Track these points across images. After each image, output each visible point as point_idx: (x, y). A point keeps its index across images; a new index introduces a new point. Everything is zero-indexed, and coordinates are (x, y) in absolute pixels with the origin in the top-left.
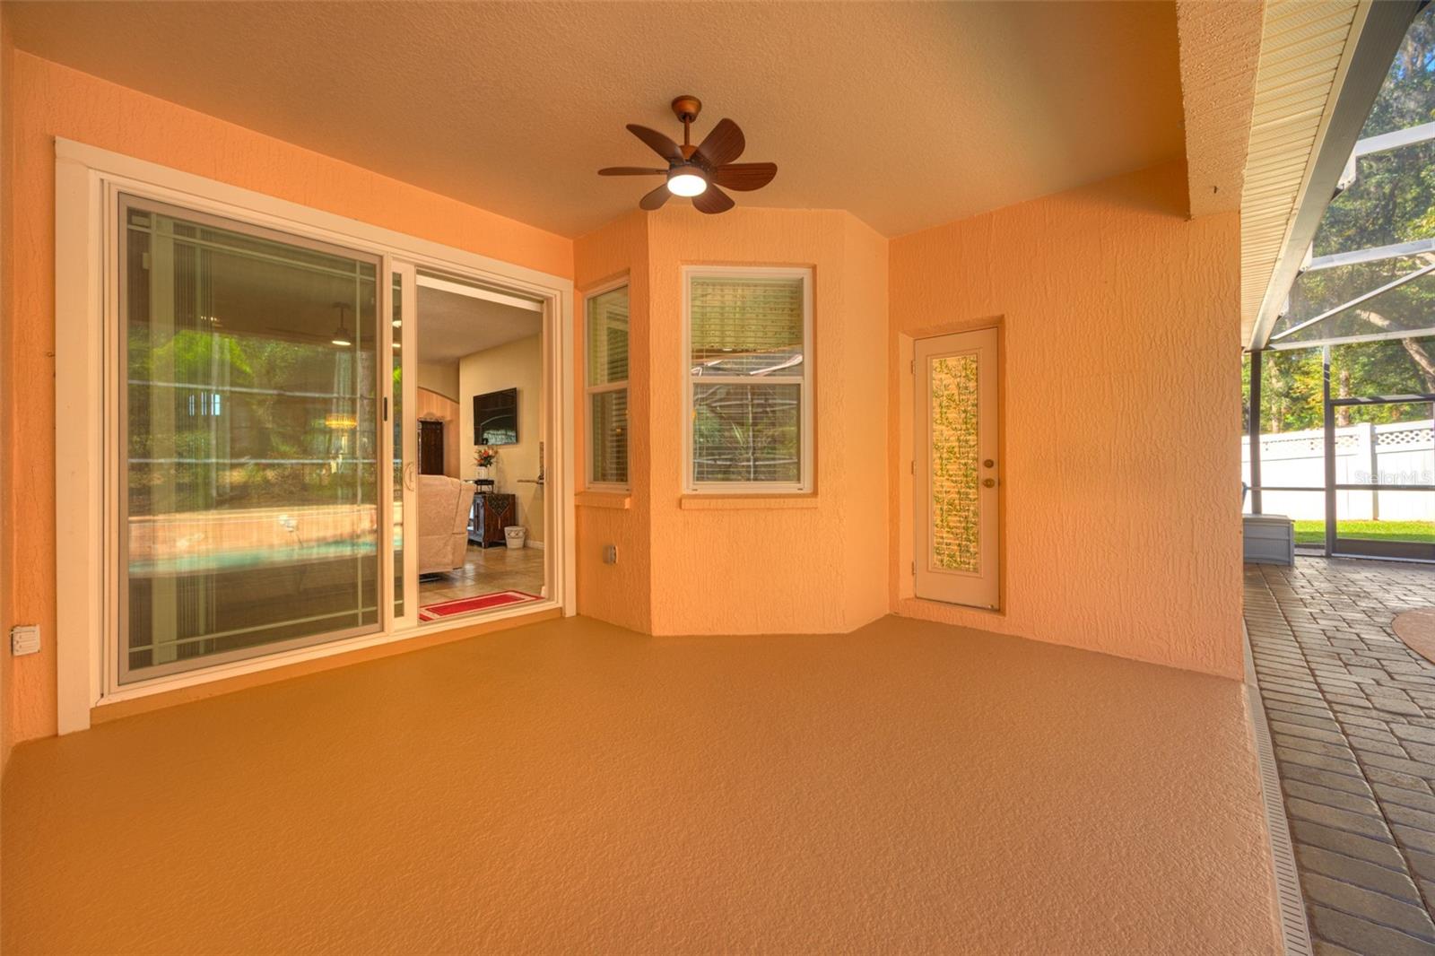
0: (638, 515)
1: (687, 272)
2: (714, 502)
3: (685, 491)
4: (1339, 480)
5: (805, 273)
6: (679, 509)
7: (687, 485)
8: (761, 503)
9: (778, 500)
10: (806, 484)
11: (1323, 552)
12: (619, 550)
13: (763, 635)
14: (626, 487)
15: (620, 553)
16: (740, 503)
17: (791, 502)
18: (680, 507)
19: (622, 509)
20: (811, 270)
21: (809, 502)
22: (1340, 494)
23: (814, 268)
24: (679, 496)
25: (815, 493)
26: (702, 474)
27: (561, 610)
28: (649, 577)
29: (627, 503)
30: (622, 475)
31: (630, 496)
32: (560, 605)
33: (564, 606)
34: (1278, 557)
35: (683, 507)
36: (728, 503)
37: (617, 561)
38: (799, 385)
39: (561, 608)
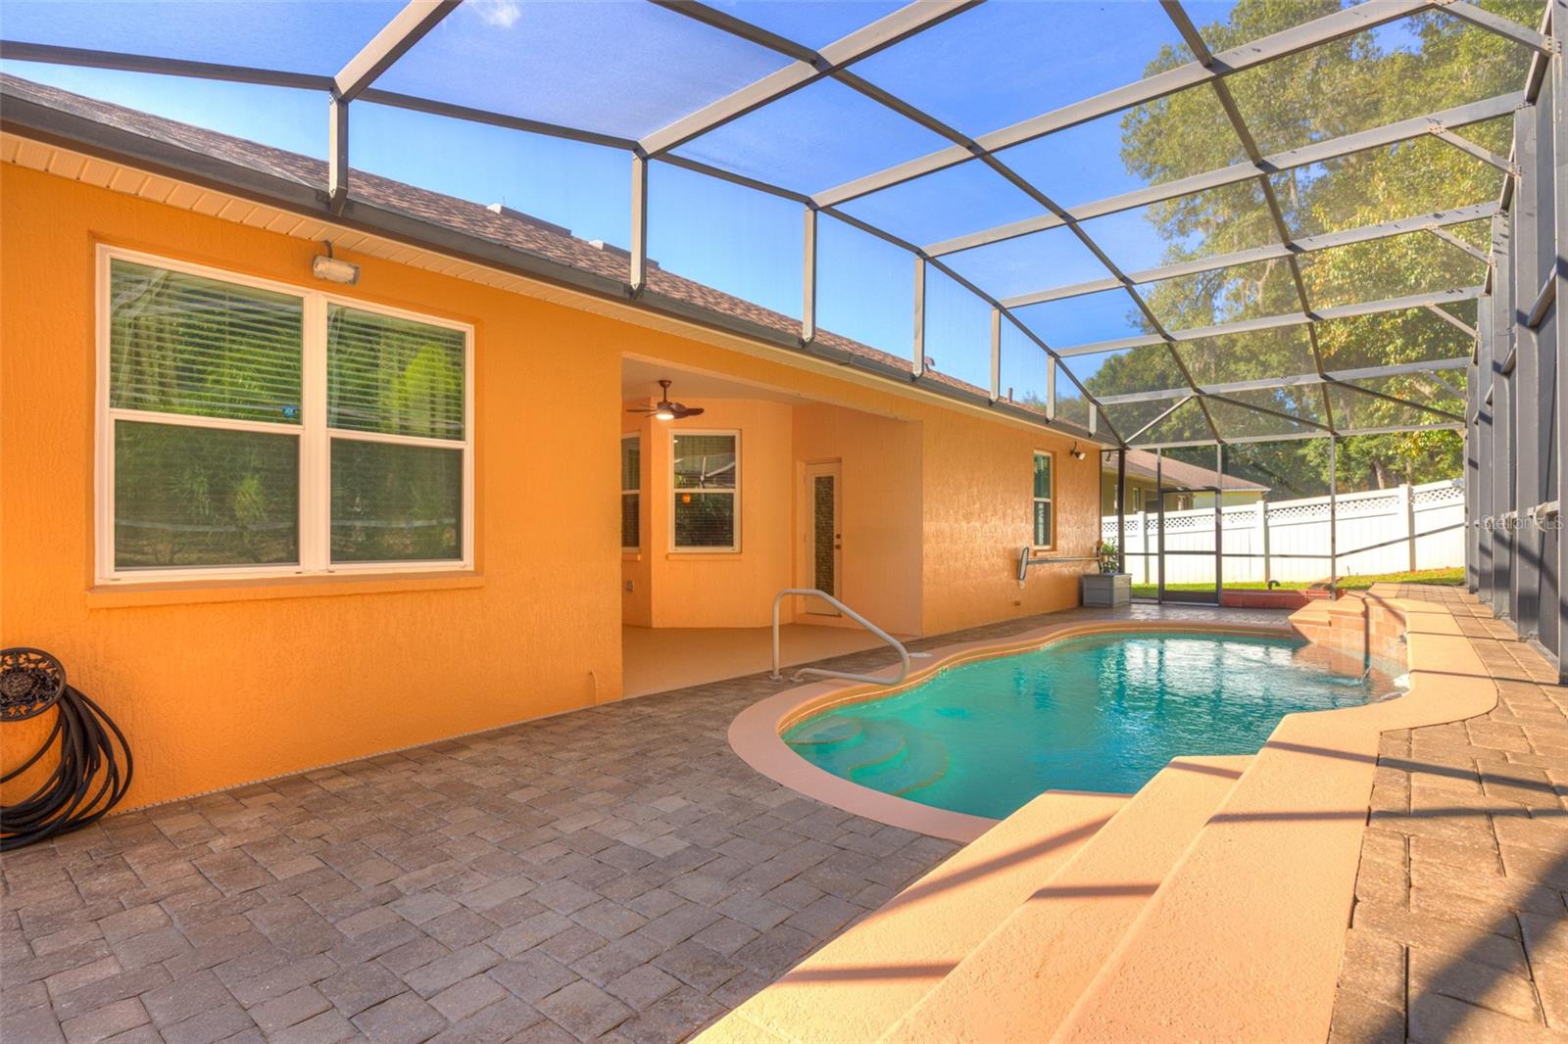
0: (645, 564)
2: (686, 557)
3: (670, 551)
4: (1167, 549)
5: (736, 432)
6: (667, 561)
7: (671, 546)
9: (720, 556)
10: (736, 547)
11: (1157, 601)
14: (639, 549)
16: (699, 557)
17: (728, 557)
18: (668, 559)
19: (637, 561)
20: (739, 430)
21: (737, 557)
22: (1167, 557)
23: (741, 430)
24: (667, 554)
25: (741, 552)
26: (678, 544)
29: (639, 558)
30: (636, 543)
31: (641, 554)
34: (1104, 602)
38: (732, 494)
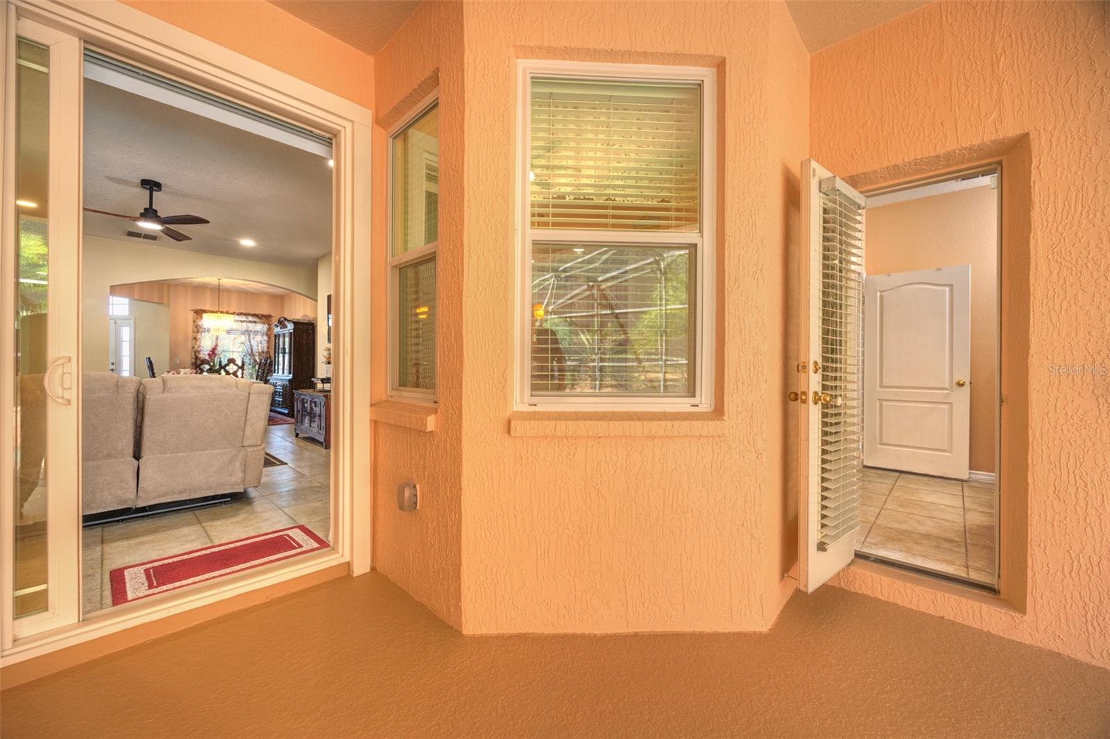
0: (446, 441)
1: (524, 69)
2: (562, 425)
3: (517, 407)
5: (706, 75)
6: (507, 436)
7: (520, 398)
8: (636, 427)
9: (663, 423)
10: (704, 400)
12: (421, 488)
13: (636, 634)
14: (432, 397)
15: (422, 497)
17: (683, 426)
18: (509, 432)
19: (424, 432)
20: (714, 70)
21: (712, 426)
23: (720, 66)
24: (508, 414)
25: (718, 411)
27: (348, 565)
28: (459, 540)
29: (431, 423)
31: (435, 411)
32: (347, 558)
33: (352, 561)
35: (512, 434)
36: (584, 427)
37: (418, 508)
38: (695, 245)
39: (348, 563)
